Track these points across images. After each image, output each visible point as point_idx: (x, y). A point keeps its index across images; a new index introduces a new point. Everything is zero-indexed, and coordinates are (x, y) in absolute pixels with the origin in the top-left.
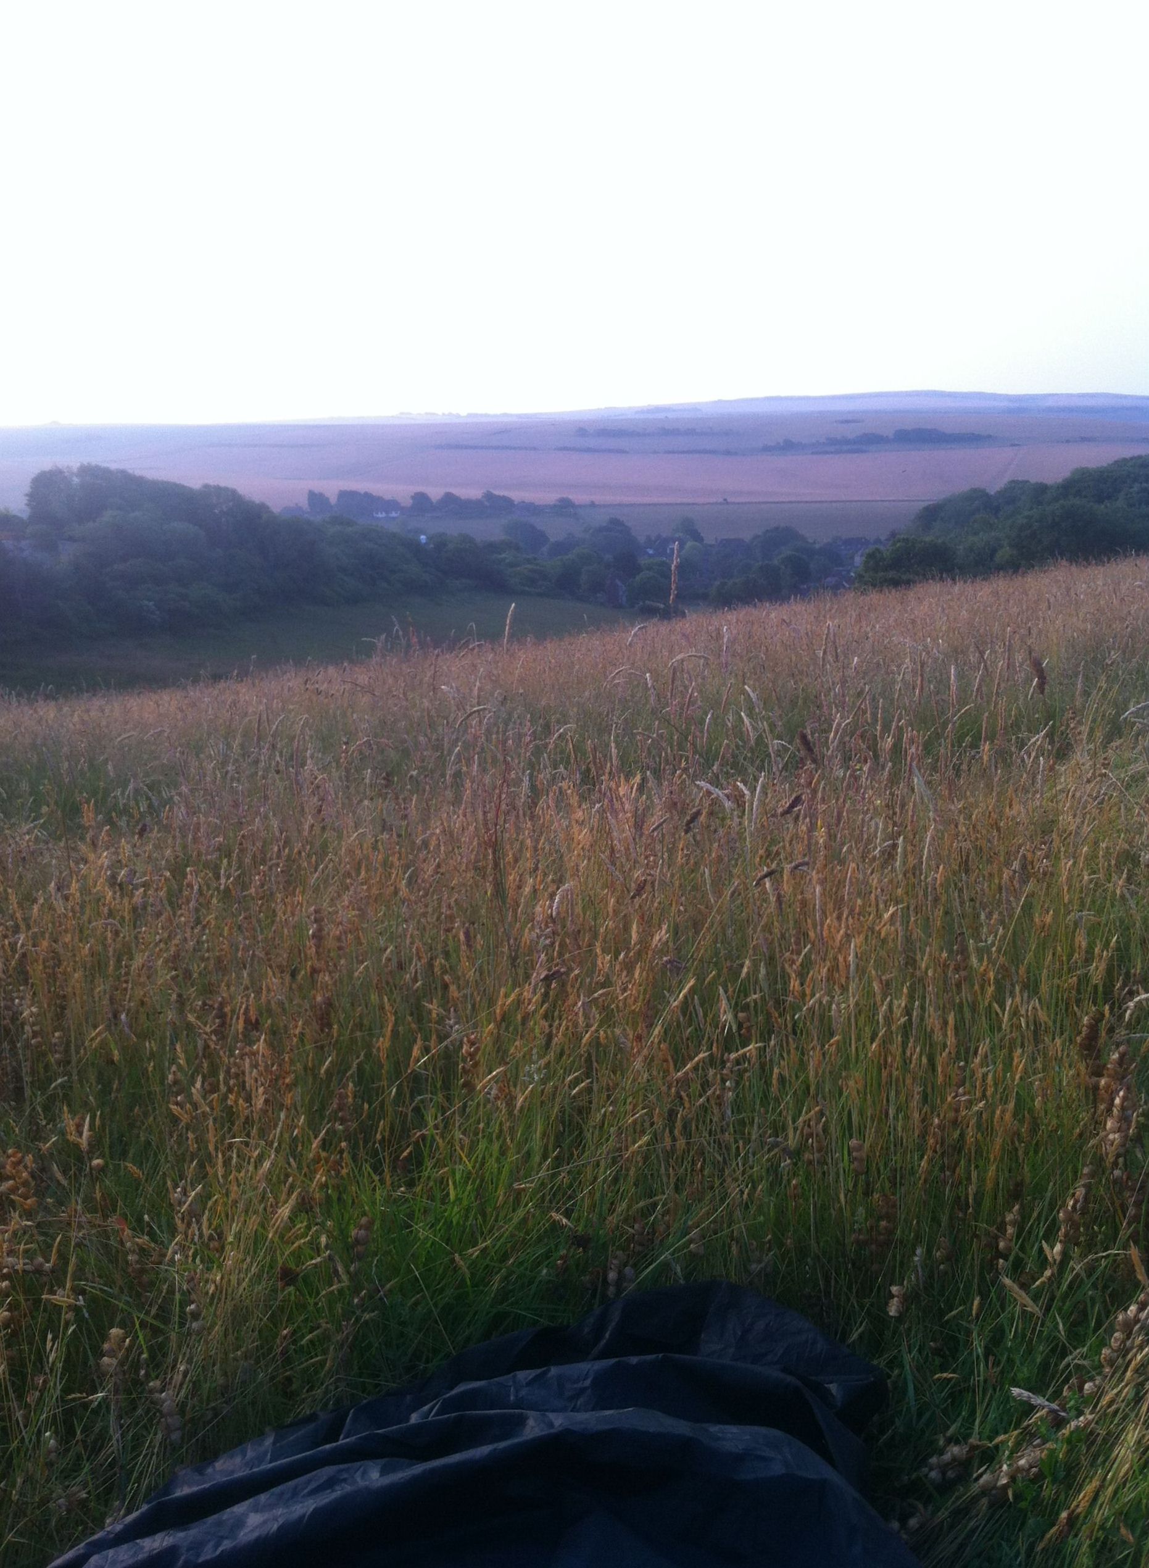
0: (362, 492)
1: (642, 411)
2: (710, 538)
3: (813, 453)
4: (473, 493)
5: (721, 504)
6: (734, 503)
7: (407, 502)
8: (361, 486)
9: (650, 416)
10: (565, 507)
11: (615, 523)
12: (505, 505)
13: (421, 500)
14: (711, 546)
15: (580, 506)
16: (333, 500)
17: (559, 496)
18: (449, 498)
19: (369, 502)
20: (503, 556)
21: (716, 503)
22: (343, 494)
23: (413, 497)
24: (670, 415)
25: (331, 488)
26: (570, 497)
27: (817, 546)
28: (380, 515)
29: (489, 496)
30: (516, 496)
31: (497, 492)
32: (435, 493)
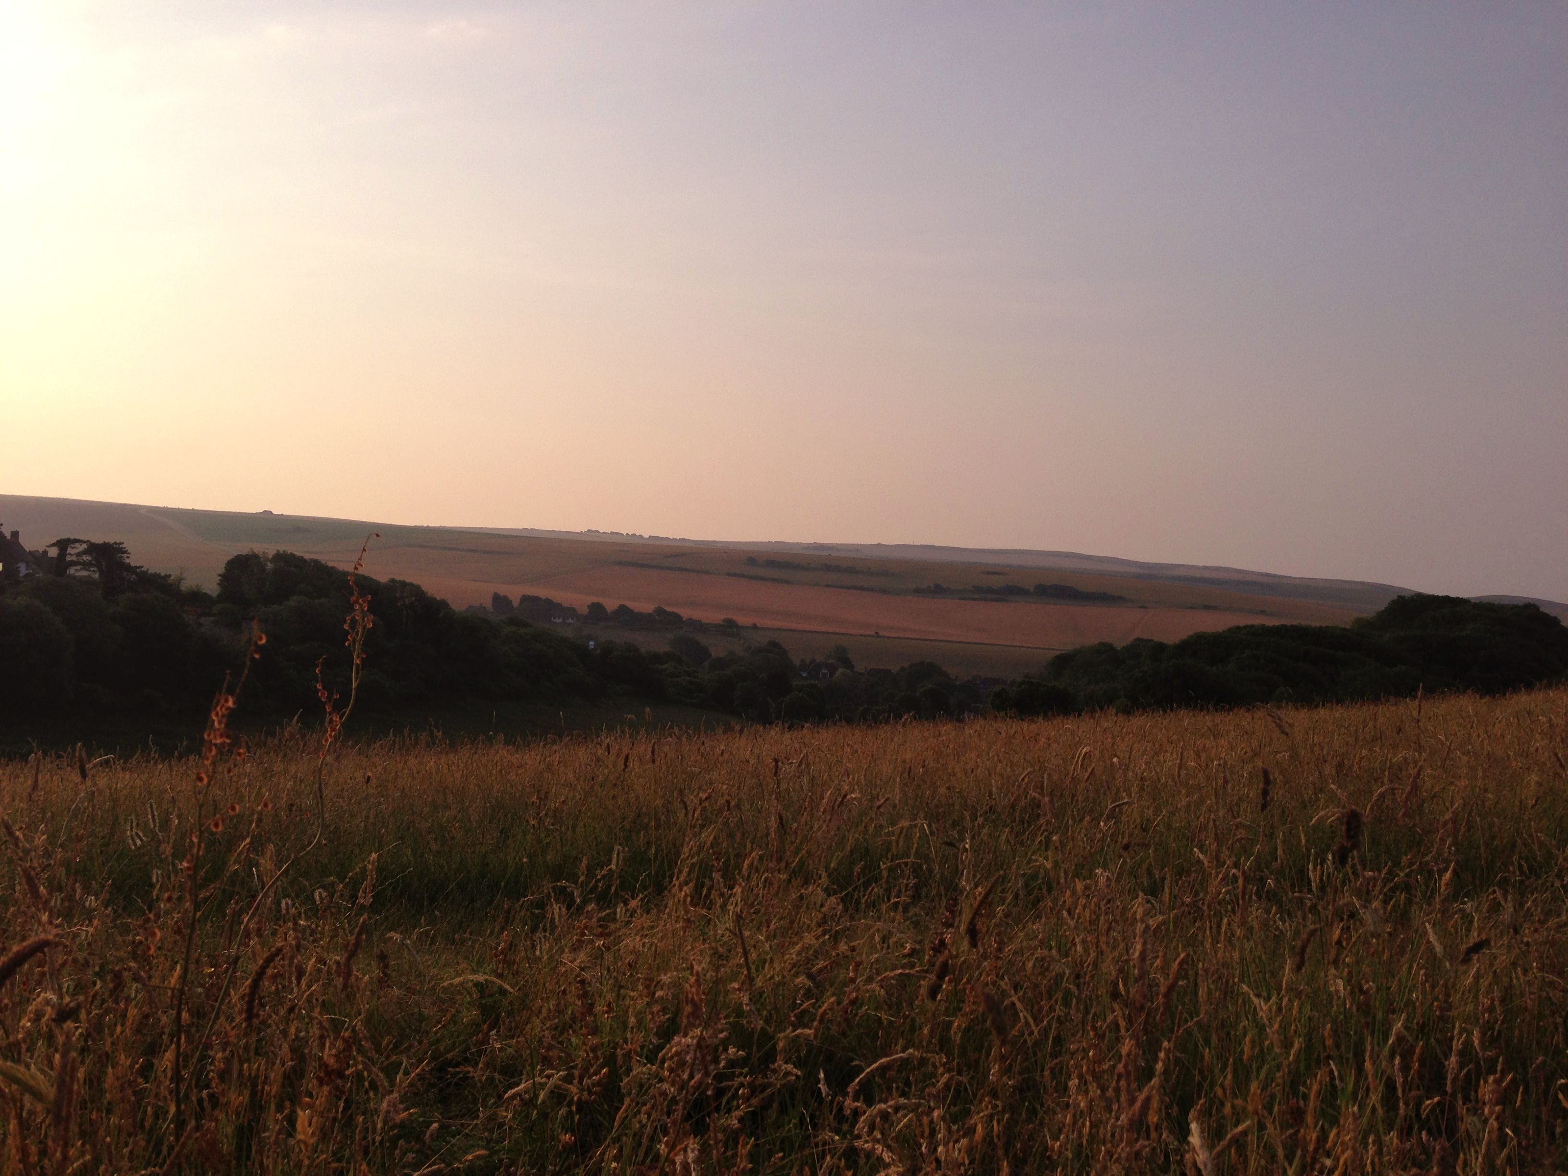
0: (543, 598)
1: (808, 547)
2: (860, 667)
3: (961, 599)
4: (647, 607)
5: (872, 636)
6: (883, 637)
7: (584, 611)
8: (542, 592)
9: (817, 553)
10: (729, 628)
11: (774, 645)
12: (674, 620)
13: (597, 610)
14: (861, 674)
15: (743, 627)
16: (516, 603)
17: (723, 617)
18: (623, 610)
19: (549, 608)
20: (665, 666)
21: (869, 636)
22: (525, 598)
23: (589, 607)
24: (834, 554)
25: (515, 593)
26: (734, 618)
27: (958, 683)
28: (557, 620)
29: (660, 611)
30: (685, 613)
31: (668, 609)
32: (611, 604)
